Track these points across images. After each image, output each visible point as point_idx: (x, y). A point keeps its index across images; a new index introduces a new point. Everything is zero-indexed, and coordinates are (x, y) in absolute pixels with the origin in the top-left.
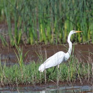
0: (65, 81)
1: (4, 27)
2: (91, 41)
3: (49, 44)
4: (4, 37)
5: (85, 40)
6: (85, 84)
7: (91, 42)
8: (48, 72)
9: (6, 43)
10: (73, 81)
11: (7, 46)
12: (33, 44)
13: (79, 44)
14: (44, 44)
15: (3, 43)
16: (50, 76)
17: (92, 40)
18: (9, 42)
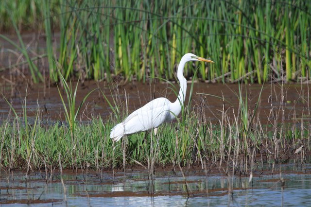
0: (169, 164)
1: (36, 39)
2: (230, 76)
3: (135, 81)
4: (36, 61)
5: (216, 74)
6: (213, 170)
7: (228, 78)
8: (132, 144)
9: (40, 75)
10: (186, 165)
11: (40, 82)
12: (99, 80)
13: (203, 81)
14: (125, 79)
15: (33, 76)
16: (134, 152)
17: (231, 73)
18: (47, 73)
